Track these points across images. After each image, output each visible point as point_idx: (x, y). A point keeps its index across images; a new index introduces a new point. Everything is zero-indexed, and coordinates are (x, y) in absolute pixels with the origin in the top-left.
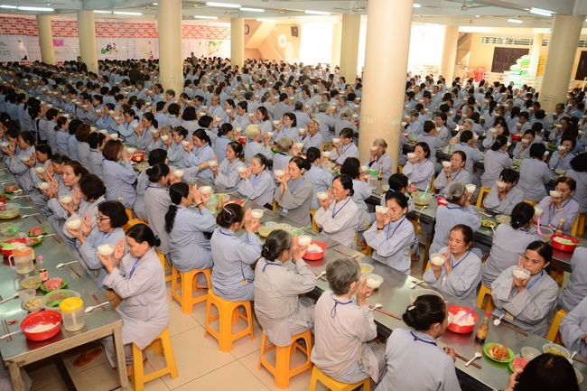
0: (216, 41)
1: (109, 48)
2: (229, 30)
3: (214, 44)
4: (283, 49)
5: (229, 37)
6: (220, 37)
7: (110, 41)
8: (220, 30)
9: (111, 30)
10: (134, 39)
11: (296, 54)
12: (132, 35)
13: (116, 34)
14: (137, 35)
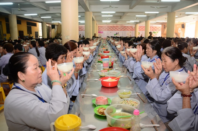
0: (156, 32)
1: (117, 34)
2: (161, 28)
3: (155, 33)
4: (180, 33)
5: (161, 30)
6: (158, 30)
7: (117, 32)
8: (158, 28)
9: (118, 28)
10: (125, 31)
11: (183, 35)
12: (125, 30)
13: (119, 30)
14: (126, 30)
